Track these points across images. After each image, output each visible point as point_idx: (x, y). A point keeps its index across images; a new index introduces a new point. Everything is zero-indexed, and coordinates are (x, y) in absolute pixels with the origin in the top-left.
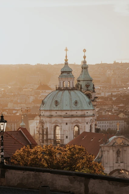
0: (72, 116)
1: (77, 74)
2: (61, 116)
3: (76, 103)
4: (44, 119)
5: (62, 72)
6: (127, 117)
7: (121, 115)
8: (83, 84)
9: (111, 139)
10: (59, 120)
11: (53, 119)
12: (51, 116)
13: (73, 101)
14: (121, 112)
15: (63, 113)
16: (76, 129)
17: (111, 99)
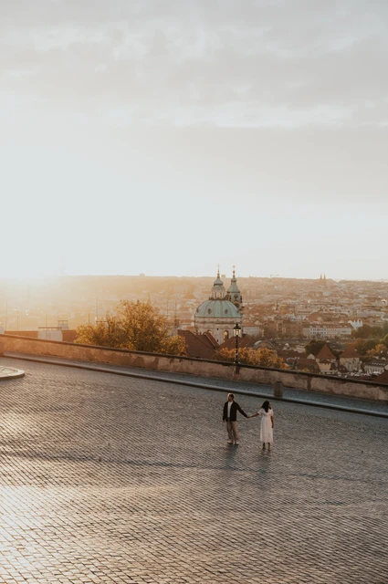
0: (223, 323)
1: (227, 286)
2: (212, 322)
3: (226, 311)
4: (198, 325)
5: (215, 285)
6: (262, 324)
7: (257, 323)
8: (232, 295)
9: (257, 343)
10: (211, 325)
11: (206, 325)
12: (204, 323)
13: (224, 309)
14: (256, 320)
15: (215, 320)
16: (226, 333)
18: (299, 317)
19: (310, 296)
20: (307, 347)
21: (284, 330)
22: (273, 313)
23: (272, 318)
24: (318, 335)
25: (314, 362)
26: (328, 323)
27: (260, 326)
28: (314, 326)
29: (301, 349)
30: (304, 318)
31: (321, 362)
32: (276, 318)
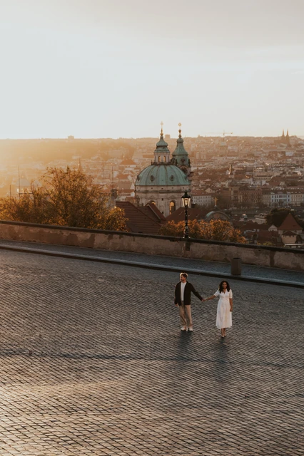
0: (168, 192)
3: (172, 178)
5: (157, 147)
6: (214, 192)
7: (208, 191)
8: (178, 159)
9: (208, 214)
14: (207, 187)
16: (172, 204)
17: (197, 174)
18: (258, 183)
19: (270, 157)
20: (267, 218)
21: (240, 198)
22: (227, 178)
23: (226, 184)
24: (281, 202)
25: (275, 234)
26: (292, 188)
27: (212, 194)
28: (276, 192)
29: (260, 220)
30: (264, 183)
31: (285, 234)
32: (231, 185)
